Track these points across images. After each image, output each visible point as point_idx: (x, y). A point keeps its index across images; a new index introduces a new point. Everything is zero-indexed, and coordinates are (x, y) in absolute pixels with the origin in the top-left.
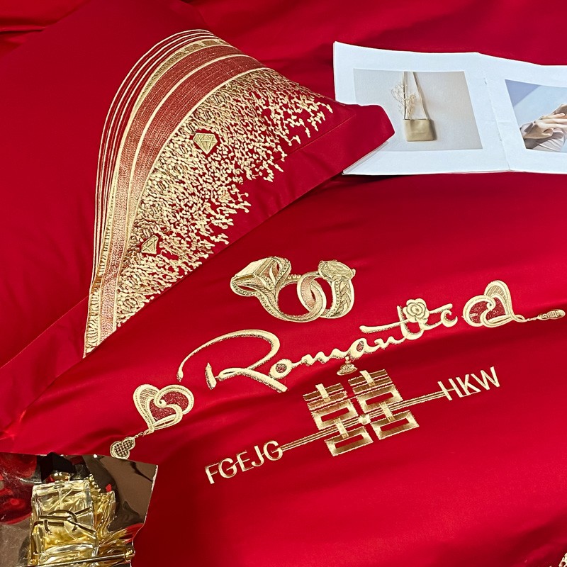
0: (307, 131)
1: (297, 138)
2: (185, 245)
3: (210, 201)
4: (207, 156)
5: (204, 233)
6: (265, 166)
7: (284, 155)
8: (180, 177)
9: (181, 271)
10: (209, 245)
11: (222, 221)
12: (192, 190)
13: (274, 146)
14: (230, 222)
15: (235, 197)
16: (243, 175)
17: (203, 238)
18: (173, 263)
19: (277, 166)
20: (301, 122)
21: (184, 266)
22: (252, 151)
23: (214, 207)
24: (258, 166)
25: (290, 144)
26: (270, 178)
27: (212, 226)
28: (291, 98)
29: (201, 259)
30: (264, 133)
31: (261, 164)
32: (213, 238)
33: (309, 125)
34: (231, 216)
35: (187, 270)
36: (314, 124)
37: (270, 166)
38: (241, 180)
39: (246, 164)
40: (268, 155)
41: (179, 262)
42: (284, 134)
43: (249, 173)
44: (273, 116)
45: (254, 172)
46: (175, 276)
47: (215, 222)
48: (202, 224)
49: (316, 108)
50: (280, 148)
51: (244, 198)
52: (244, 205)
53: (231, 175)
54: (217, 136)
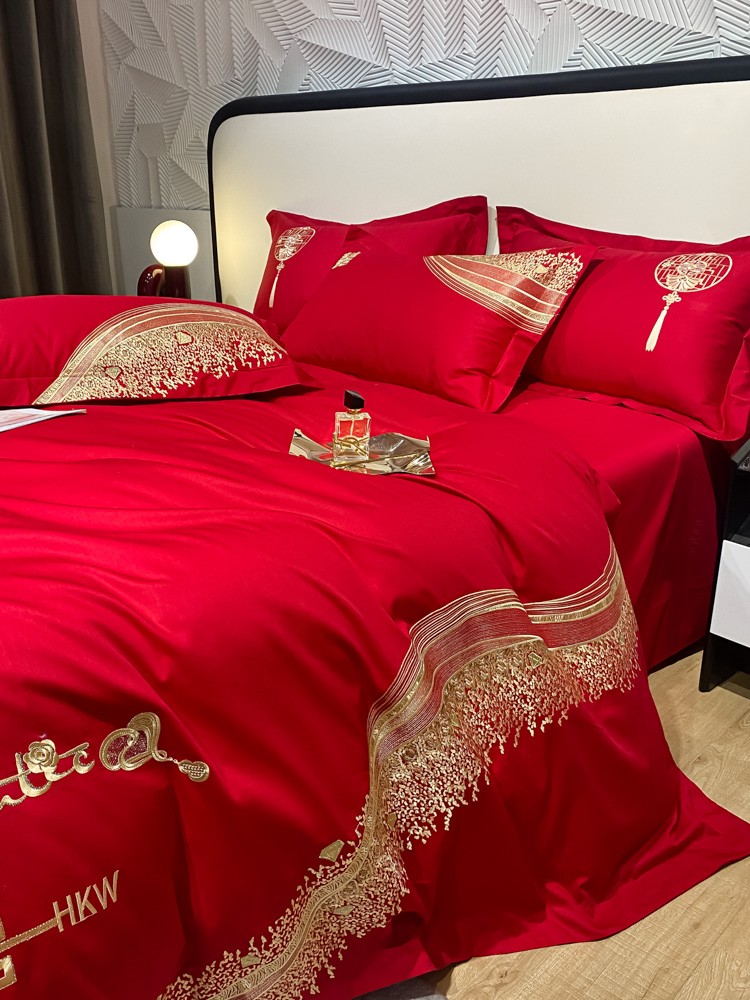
0: (259, 363)
1: (250, 364)
2: (137, 382)
3: (169, 370)
4: (179, 345)
6: (219, 369)
7: (235, 368)
8: (154, 347)
9: (122, 393)
10: (151, 391)
11: (171, 384)
12: (158, 356)
13: (230, 360)
14: (175, 387)
15: (188, 376)
16: (201, 367)
18: (121, 388)
19: (227, 373)
20: (257, 356)
21: (125, 392)
22: (213, 357)
23: (170, 375)
24: (214, 367)
25: (244, 365)
26: (217, 377)
28: (258, 342)
31: (217, 367)
32: (157, 390)
35: (125, 394)
36: (265, 361)
37: (223, 371)
39: (206, 362)
40: (224, 364)
41: (124, 390)
42: (242, 358)
44: (240, 346)
46: (115, 395)
47: (165, 383)
48: (155, 380)
49: (272, 352)
50: (234, 363)
51: (193, 379)
52: (190, 383)
53: (192, 363)
54: (193, 339)
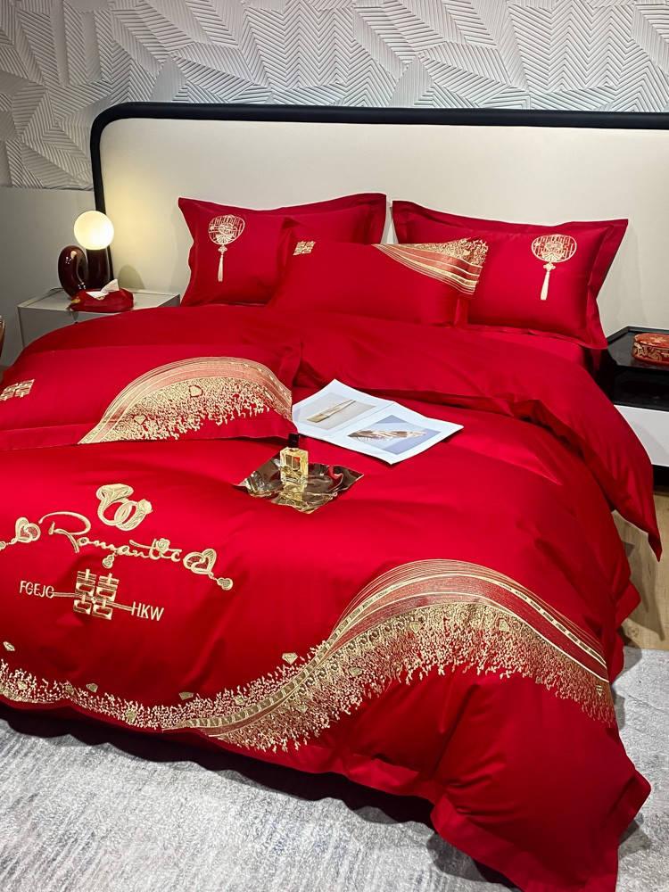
0: (251, 413)
1: (244, 414)
2: (157, 427)
4: (191, 397)
5: (170, 428)
6: (221, 417)
7: (233, 417)
10: (167, 435)
11: (183, 430)
12: (174, 406)
13: (229, 410)
14: (185, 431)
15: (196, 422)
16: (207, 415)
17: (167, 430)
18: (144, 432)
19: (226, 421)
20: (250, 408)
21: (147, 435)
22: (217, 407)
23: (183, 421)
24: (217, 415)
25: (239, 415)
26: (219, 424)
27: (176, 428)
29: (158, 438)
30: (228, 403)
31: (219, 415)
32: (172, 433)
33: (253, 411)
34: (188, 429)
35: (147, 437)
36: (256, 412)
37: (223, 419)
38: (203, 417)
39: (211, 411)
40: (224, 414)
41: (146, 433)
42: (239, 409)
43: (210, 416)
44: (239, 398)
45: (213, 417)
46: (140, 437)
47: (178, 427)
48: (171, 424)
49: (262, 405)
50: (232, 413)
51: (200, 425)
52: (197, 428)
53: (200, 412)
54: (203, 392)
